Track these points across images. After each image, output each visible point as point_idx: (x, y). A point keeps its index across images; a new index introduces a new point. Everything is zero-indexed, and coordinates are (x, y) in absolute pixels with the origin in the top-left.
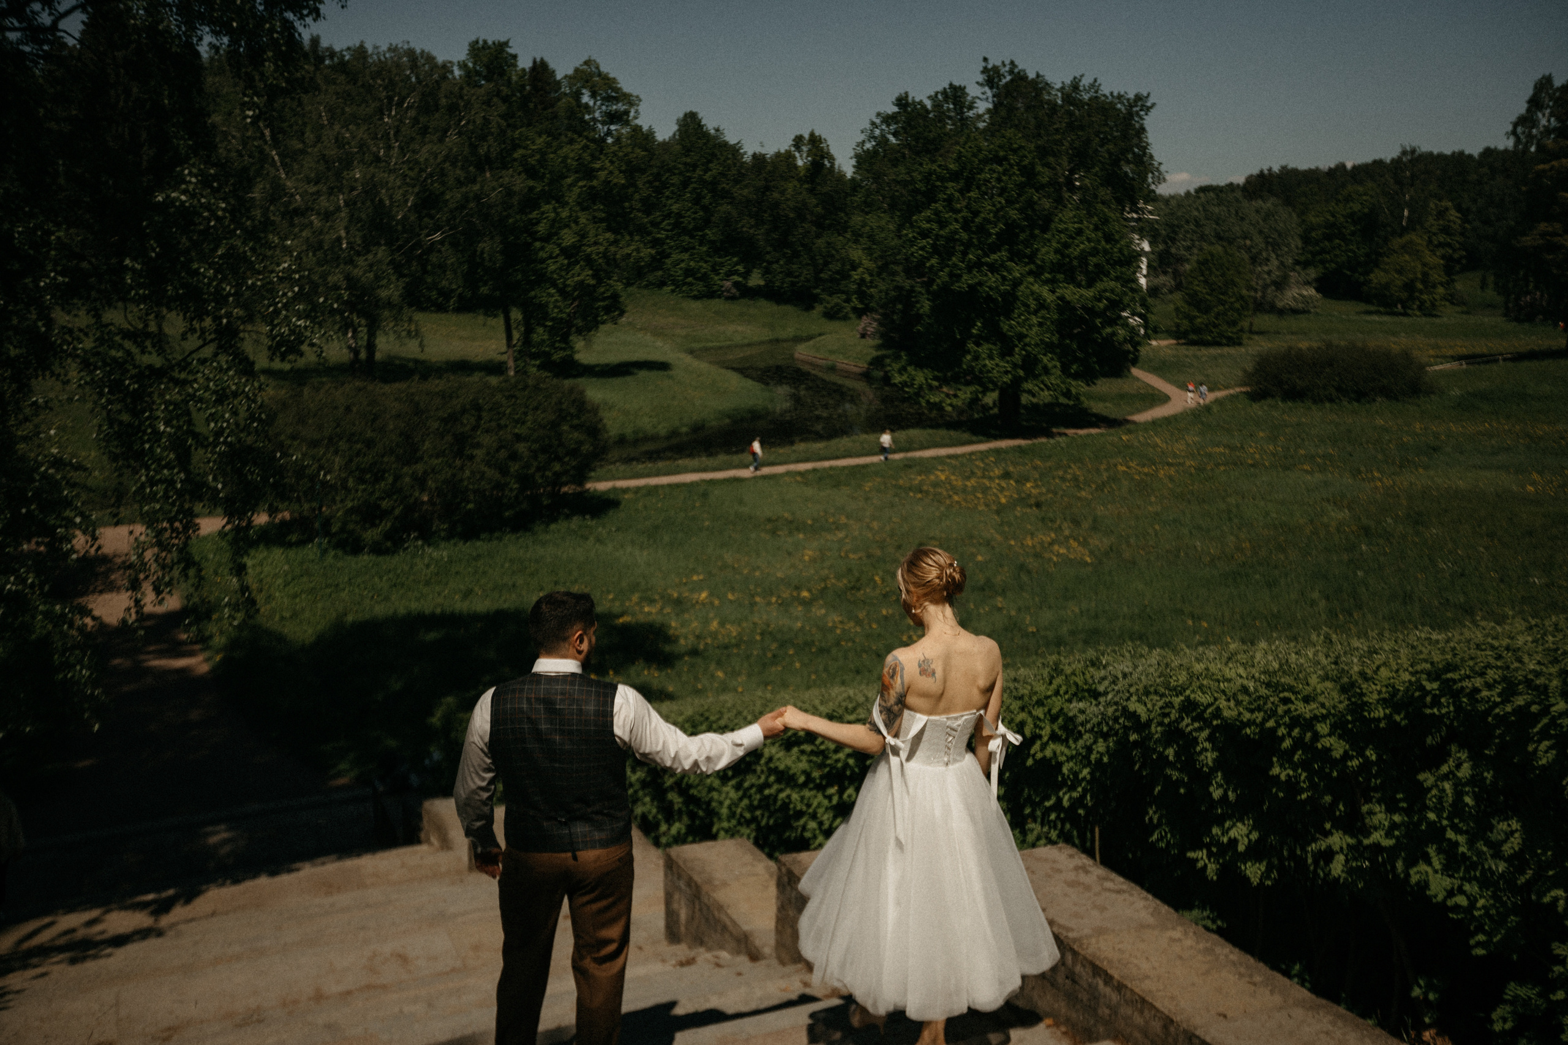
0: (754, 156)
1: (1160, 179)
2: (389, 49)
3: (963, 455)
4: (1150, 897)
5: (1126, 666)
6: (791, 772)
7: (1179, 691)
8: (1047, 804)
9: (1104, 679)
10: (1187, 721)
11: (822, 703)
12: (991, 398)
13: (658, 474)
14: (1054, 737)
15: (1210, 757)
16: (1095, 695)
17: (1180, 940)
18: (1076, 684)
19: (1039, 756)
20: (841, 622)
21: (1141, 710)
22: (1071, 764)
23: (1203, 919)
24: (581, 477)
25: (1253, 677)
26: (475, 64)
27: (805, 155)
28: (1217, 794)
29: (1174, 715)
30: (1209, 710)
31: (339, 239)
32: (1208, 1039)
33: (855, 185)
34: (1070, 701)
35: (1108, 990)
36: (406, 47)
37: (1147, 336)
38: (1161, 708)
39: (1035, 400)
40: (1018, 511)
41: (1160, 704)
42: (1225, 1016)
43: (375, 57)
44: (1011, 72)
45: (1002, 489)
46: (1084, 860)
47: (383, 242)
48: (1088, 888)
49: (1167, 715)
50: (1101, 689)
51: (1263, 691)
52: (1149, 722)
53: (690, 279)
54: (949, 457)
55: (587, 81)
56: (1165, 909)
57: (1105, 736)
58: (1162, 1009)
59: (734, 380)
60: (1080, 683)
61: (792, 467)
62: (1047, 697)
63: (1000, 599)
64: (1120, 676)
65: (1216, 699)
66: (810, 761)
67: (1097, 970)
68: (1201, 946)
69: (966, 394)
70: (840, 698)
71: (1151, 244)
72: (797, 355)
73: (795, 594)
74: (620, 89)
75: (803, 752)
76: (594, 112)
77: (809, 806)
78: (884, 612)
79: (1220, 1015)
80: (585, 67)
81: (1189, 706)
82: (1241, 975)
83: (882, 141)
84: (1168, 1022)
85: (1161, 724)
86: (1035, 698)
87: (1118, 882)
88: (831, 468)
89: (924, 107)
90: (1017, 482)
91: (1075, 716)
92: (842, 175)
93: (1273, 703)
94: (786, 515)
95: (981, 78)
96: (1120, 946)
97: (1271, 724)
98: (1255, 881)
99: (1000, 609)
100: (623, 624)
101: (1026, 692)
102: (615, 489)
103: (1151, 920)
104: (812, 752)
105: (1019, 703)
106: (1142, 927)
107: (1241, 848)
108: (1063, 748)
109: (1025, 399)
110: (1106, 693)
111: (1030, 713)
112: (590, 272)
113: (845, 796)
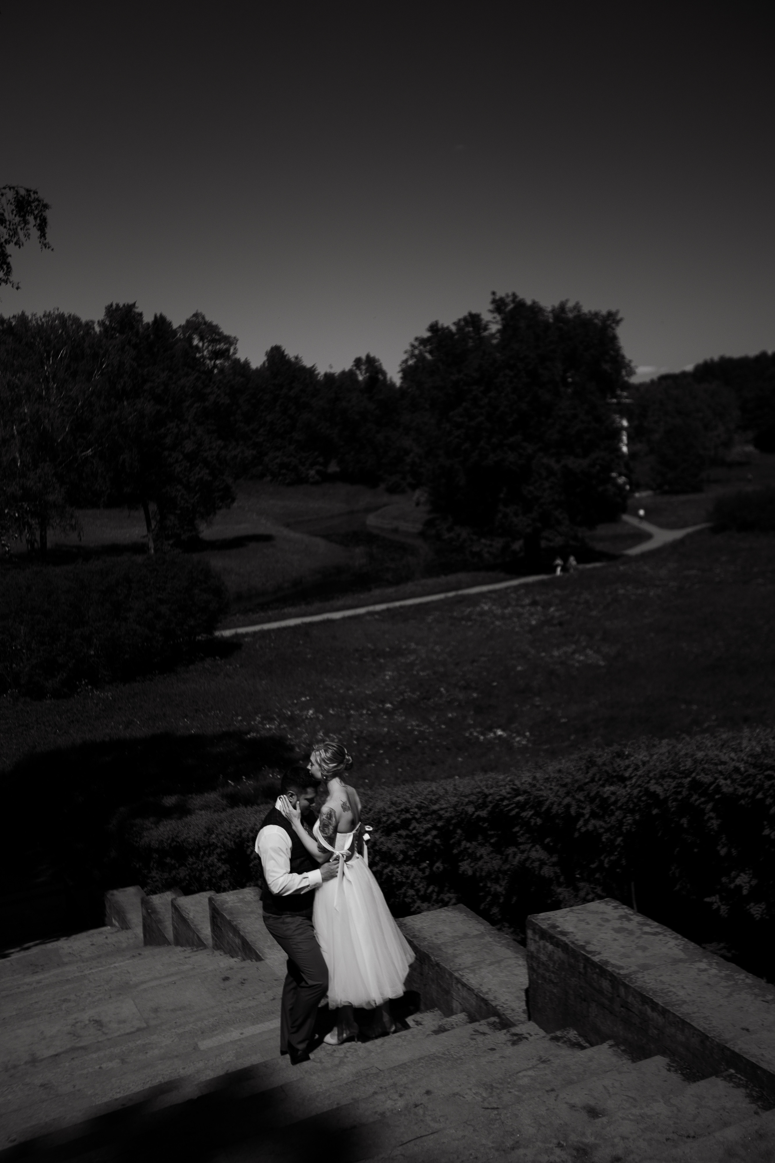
0: (326, 375)
1: (631, 372)
2: (44, 316)
3: (500, 590)
4: (680, 937)
5: (642, 756)
6: (392, 852)
7: (687, 774)
8: (593, 866)
9: (628, 767)
10: (695, 797)
11: (412, 797)
12: (517, 546)
13: (269, 620)
14: (594, 815)
15: (715, 823)
16: (622, 779)
17: (705, 970)
18: (606, 772)
19: (583, 829)
20: (418, 726)
21: (659, 790)
22: (608, 834)
23: (720, 949)
24: (211, 628)
25: (743, 760)
26: (110, 322)
27: (363, 372)
28: (723, 852)
29: (685, 793)
30: (712, 788)
31: (14, 460)
32: (737, 1050)
33: (402, 392)
34: (603, 786)
35: (655, 1015)
36: (56, 313)
37: (632, 491)
38: (674, 788)
39: (552, 544)
40: (546, 630)
41: (673, 784)
42: (748, 1030)
43: (34, 322)
44: (513, 301)
45: (532, 614)
46: (625, 910)
47: (48, 459)
48: (631, 933)
49: (680, 793)
50: (627, 775)
51: (752, 771)
52: (666, 799)
53: (284, 471)
54: (490, 592)
55: (196, 329)
56: (692, 945)
57: (632, 812)
58: (698, 1028)
59: (321, 544)
60: (610, 771)
61: (371, 608)
62: (586, 784)
63: (537, 699)
64: (640, 763)
65: (716, 779)
66: (406, 843)
67: (646, 1000)
68: (722, 974)
69: (499, 543)
70: (426, 792)
71: (629, 421)
72: (368, 522)
73: (381, 706)
74: (222, 333)
75: (400, 836)
76: (203, 352)
77: (407, 878)
78: (450, 715)
79: (743, 1029)
80: (194, 318)
81: (696, 785)
82: (757, 995)
83: (420, 358)
84: (704, 1038)
85: (675, 800)
86: (576, 785)
87: (653, 926)
88: (401, 607)
89: (450, 331)
90: (543, 607)
91: (608, 797)
92: (393, 385)
93: (760, 780)
94: (369, 645)
95: (491, 307)
96: (661, 978)
97: (760, 796)
98: (757, 917)
99: (538, 707)
100: (250, 739)
101: (568, 780)
102: (236, 635)
103: (682, 955)
104: (407, 836)
105: (565, 790)
106: (676, 961)
107: (745, 892)
108: (602, 823)
109: (543, 544)
110: (630, 778)
111: (573, 796)
112: (207, 471)
113: (434, 869)
